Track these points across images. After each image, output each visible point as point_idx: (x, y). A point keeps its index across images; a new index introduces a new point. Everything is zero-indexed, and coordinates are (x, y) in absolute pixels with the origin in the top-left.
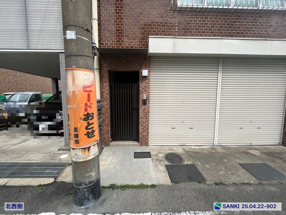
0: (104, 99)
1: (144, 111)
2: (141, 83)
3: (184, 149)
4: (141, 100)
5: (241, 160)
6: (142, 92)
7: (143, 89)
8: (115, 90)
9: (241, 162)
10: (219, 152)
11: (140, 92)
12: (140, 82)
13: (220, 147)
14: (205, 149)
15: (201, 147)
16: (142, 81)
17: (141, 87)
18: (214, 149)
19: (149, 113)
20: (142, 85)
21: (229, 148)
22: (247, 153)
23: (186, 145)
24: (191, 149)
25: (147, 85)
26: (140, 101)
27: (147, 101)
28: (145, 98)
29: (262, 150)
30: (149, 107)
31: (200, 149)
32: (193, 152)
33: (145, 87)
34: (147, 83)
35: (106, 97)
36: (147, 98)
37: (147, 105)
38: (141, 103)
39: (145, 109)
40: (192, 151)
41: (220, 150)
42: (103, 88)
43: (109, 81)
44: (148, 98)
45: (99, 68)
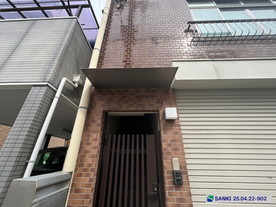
0: (85, 170)
2: (165, 133)
4: (168, 172)
6: (168, 154)
7: (170, 145)
8: (111, 148)
11: (164, 152)
12: (162, 132)
16: (165, 129)
17: (165, 141)
20: (166, 137)
25: (177, 136)
26: (166, 175)
27: (184, 176)
28: (177, 168)
30: (190, 194)
33: (174, 141)
34: (176, 133)
35: (90, 165)
36: (181, 167)
37: (185, 186)
38: (168, 182)
39: (182, 200)
42: (88, 144)
43: (101, 129)
45: (87, 106)
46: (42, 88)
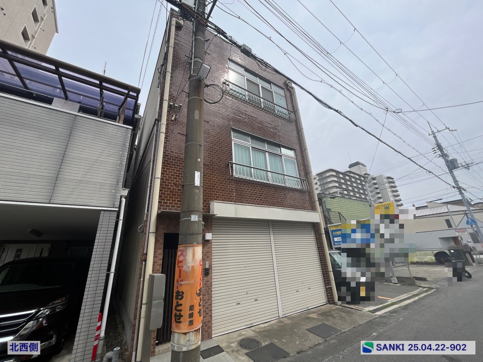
1: (206, 284)
2: (203, 248)
3: (254, 331)
5: (306, 326)
6: (204, 259)
7: (205, 255)
9: (308, 328)
10: (287, 324)
13: (285, 319)
14: (273, 324)
15: (269, 324)
16: (203, 246)
17: (203, 252)
18: (281, 322)
19: (211, 286)
20: (204, 250)
21: (294, 317)
22: (308, 318)
23: (254, 325)
24: (261, 328)
27: (210, 270)
28: (207, 267)
29: (317, 312)
30: (212, 279)
31: (268, 326)
32: (264, 331)
33: (208, 252)
34: (209, 248)
37: (210, 275)
39: (207, 281)
40: (262, 330)
41: (288, 322)
43: (163, 247)
44: (210, 265)
45: (155, 231)
46: (112, 213)
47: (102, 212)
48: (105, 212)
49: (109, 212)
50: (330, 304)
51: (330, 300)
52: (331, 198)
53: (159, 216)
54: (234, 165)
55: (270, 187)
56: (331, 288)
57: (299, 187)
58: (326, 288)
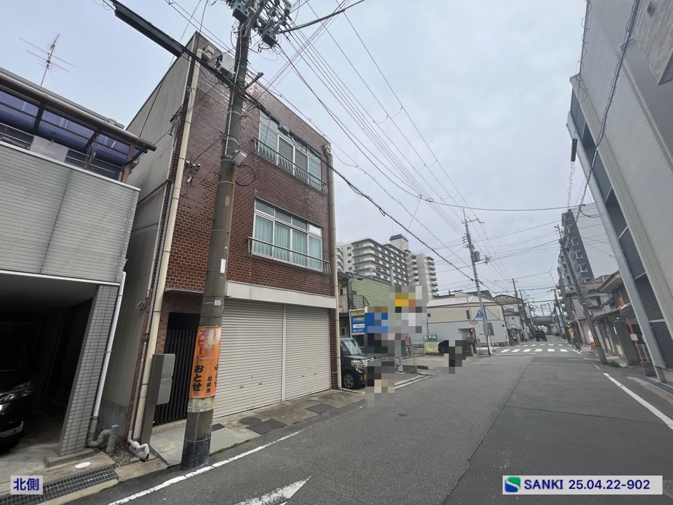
3: (254, 412)
9: (307, 407)
10: (288, 405)
13: (287, 402)
14: (275, 406)
15: (270, 406)
21: (295, 400)
22: (309, 401)
23: (255, 408)
29: (319, 396)
31: (269, 408)
32: (265, 412)
40: (263, 411)
43: (167, 327)
45: (160, 310)
46: (113, 288)
47: (101, 287)
48: (105, 287)
49: (109, 287)
50: (333, 389)
51: (334, 385)
52: (358, 279)
53: (166, 294)
54: (253, 242)
55: (289, 268)
56: (337, 374)
57: (321, 270)
58: (332, 374)
